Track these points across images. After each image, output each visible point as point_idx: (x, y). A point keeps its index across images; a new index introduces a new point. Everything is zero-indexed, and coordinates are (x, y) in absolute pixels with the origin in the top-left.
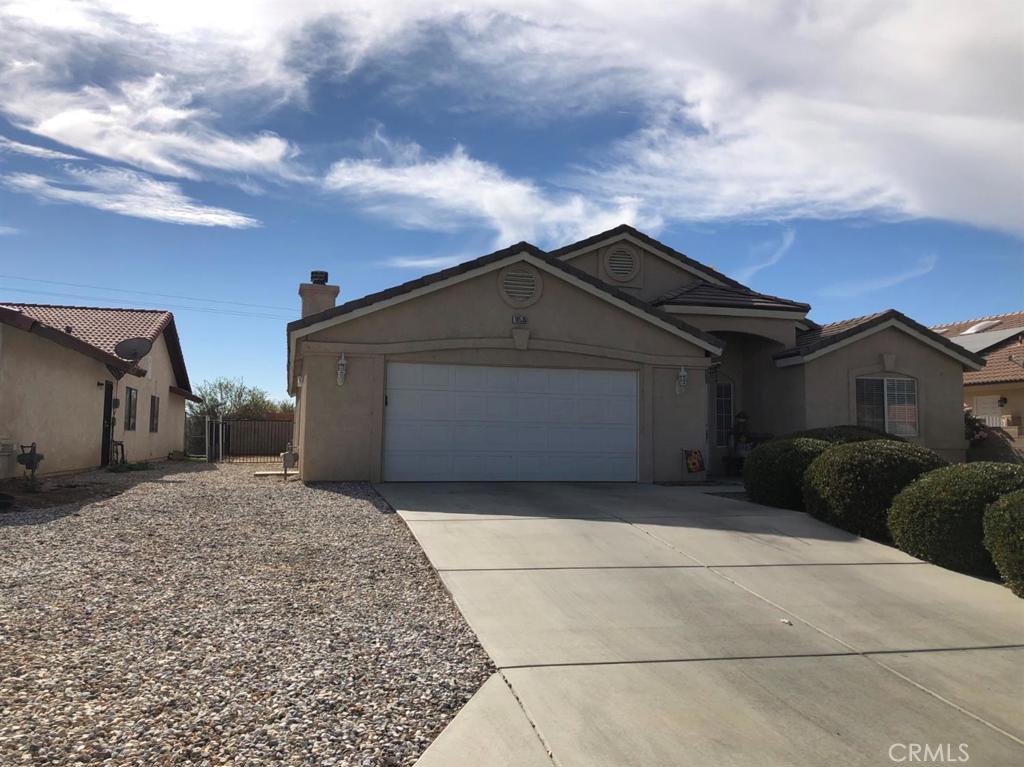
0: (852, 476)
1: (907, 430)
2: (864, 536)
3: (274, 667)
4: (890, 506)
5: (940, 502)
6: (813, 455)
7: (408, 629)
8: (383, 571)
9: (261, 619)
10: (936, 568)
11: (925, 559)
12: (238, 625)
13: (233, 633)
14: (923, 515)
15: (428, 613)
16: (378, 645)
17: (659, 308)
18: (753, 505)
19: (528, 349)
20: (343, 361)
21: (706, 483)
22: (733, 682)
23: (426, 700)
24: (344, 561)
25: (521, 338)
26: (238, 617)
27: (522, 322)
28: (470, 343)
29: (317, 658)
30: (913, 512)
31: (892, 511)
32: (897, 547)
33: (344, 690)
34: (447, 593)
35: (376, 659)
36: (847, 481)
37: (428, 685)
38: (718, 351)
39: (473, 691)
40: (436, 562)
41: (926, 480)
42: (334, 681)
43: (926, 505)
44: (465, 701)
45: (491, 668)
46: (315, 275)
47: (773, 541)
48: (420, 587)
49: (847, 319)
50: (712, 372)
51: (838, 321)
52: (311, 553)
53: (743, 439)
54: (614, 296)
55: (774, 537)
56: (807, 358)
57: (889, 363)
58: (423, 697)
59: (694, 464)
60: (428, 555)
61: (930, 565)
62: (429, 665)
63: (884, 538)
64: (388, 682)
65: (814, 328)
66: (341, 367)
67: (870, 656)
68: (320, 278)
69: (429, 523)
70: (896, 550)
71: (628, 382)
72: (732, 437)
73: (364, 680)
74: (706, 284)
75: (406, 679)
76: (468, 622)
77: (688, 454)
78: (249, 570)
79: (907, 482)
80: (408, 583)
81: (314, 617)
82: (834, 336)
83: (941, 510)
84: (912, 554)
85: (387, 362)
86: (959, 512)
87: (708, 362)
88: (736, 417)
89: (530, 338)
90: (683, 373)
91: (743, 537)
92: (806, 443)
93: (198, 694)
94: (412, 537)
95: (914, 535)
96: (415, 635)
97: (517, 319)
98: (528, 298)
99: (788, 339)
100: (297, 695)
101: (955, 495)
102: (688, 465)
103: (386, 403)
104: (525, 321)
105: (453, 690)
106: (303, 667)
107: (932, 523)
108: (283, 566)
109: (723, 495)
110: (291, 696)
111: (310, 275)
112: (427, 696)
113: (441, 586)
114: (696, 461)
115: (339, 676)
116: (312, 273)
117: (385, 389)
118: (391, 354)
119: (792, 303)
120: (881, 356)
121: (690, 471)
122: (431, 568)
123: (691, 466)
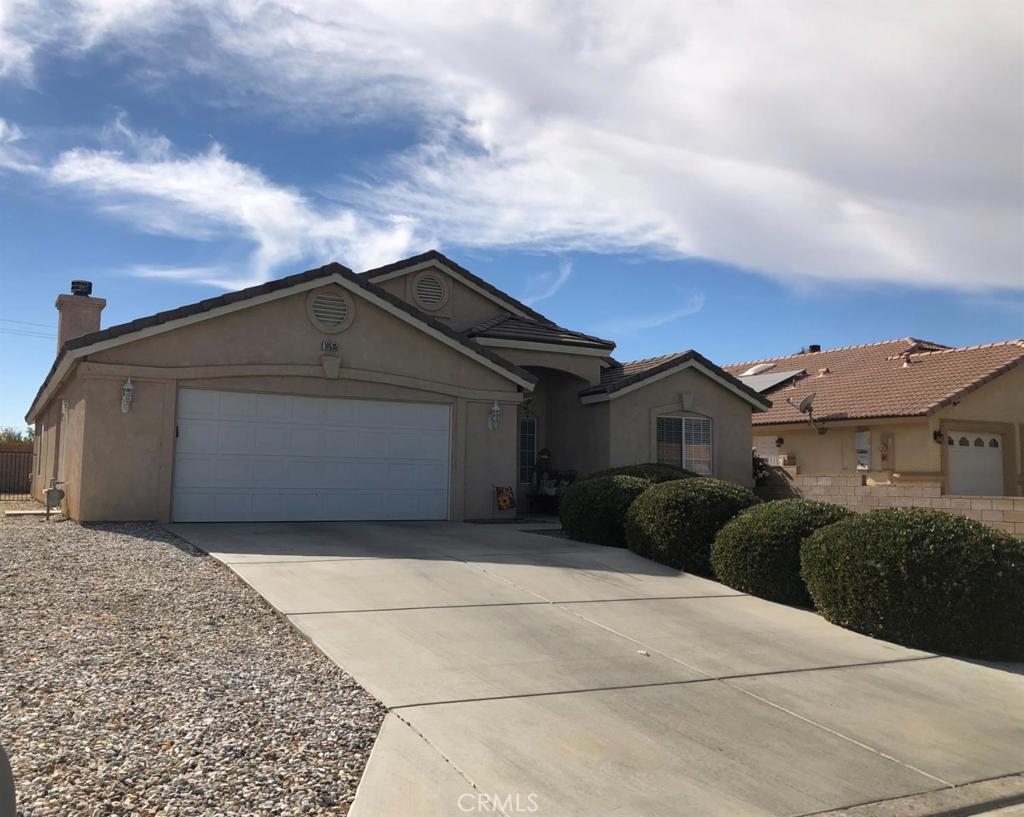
0: (677, 512)
1: (702, 469)
2: (687, 571)
3: (158, 717)
4: (713, 542)
5: (761, 537)
6: (635, 492)
7: (280, 674)
8: (223, 617)
9: (113, 670)
10: (755, 599)
11: (746, 591)
12: (90, 677)
13: (89, 686)
14: (745, 550)
15: (291, 657)
16: (257, 691)
17: (472, 339)
18: (573, 542)
19: (338, 379)
20: (129, 386)
21: (516, 521)
22: (616, 710)
23: (335, 742)
24: (174, 607)
25: (332, 367)
26: (85, 669)
27: (332, 348)
28: (275, 370)
29: (199, 706)
30: (737, 547)
31: (716, 546)
32: (719, 581)
33: (246, 736)
34: (303, 636)
35: (264, 705)
36: (672, 518)
37: (329, 727)
38: (531, 387)
39: (376, 730)
40: (281, 606)
41: (746, 516)
42: (231, 728)
43: (749, 540)
44: (372, 741)
45: (381, 710)
46: (76, 285)
47: (606, 578)
48: (271, 633)
49: (648, 358)
50: (523, 408)
51: (639, 360)
52: (133, 600)
53: (545, 476)
54: (429, 325)
55: (605, 572)
56: (612, 396)
57: (688, 404)
58: (330, 739)
59: (505, 501)
60: (266, 598)
61: (750, 597)
62: (320, 708)
63: (706, 572)
64: (288, 727)
65: (615, 366)
66: (126, 392)
67: (726, 680)
68: (82, 289)
69: (255, 566)
70: (718, 584)
71: (442, 415)
72: (535, 474)
73: (262, 726)
74: (514, 317)
75: (304, 723)
76: (339, 665)
77: (500, 491)
78: (68, 619)
79: (727, 518)
80: (255, 628)
81: (171, 666)
82: (638, 375)
83: (762, 544)
84: (733, 587)
85: (178, 387)
86: (778, 546)
87: (520, 398)
88: (539, 453)
89: (340, 367)
90: (496, 408)
91: (577, 574)
92: (626, 481)
93: (88, 749)
94: (240, 580)
95: (737, 570)
96: (290, 680)
97: (327, 347)
98: (339, 323)
99: (594, 376)
100: (199, 744)
101: (774, 530)
102: (498, 502)
103: (177, 435)
104: (335, 347)
105: (357, 731)
106: (190, 716)
107: (754, 557)
108: (105, 615)
109: (539, 532)
110: (193, 745)
111: (70, 286)
112: (333, 737)
113: (293, 630)
114: (506, 498)
115: (233, 724)
116: (73, 283)
117: (176, 417)
118: (182, 380)
119: (598, 340)
120: (680, 397)
121: (500, 508)
122: (274, 613)
123: (502, 504)
